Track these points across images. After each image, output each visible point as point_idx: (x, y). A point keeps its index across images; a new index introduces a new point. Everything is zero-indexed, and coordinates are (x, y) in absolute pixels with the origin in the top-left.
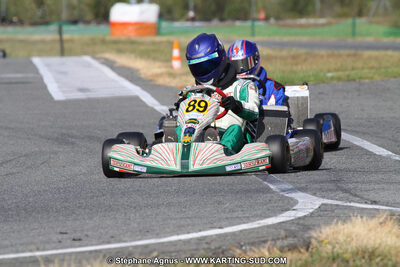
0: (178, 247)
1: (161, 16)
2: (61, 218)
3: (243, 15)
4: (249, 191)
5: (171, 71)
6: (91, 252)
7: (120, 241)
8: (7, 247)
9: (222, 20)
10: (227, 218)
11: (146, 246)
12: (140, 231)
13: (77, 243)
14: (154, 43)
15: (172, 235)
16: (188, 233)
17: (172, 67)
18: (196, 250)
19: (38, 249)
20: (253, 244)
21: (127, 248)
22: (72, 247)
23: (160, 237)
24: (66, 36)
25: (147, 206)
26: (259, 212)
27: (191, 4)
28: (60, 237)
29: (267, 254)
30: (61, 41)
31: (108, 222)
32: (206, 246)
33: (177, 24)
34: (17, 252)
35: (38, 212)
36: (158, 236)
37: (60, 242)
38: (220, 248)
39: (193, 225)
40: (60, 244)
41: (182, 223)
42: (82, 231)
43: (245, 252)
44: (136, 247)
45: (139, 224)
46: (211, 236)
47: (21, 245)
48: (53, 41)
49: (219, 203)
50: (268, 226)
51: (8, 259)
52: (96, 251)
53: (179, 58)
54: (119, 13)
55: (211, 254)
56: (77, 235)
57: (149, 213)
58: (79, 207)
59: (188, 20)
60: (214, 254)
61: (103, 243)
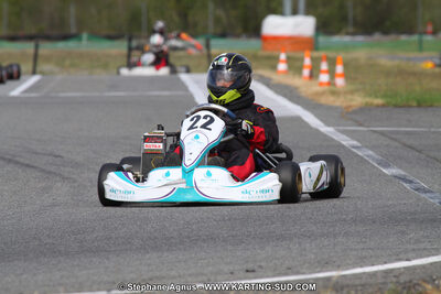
0: (363, 281)
1: (318, 29)
2: (229, 247)
3: (408, 28)
4: (434, 220)
5: (334, 89)
7: (298, 273)
9: (386, 32)
10: (414, 250)
11: (327, 279)
12: (319, 262)
13: (251, 274)
15: (354, 267)
16: (373, 265)
18: (384, 283)
22: (246, 279)
23: (343, 270)
24: (214, 51)
25: (322, 235)
27: (350, 17)
28: (231, 268)
30: (210, 56)
32: (394, 280)
33: (336, 39)
35: (204, 241)
36: (338, 267)
37: (232, 273)
38: (410, 281)
39: (377, 257)
40: (232, 276)
41: (364, 253)
42: (255, 261)
43: (438, 287)
45: (316, 254)
46: (399, 269)
47: (190, 275)
48: (200, 56)
49: (403, 233)
53: (343, 76)
55: (400, 288)
56: (250, 266)
57: (326, 243)
58: (248, 236)
59: (347, 34)
60: (404, 288)
61: (279, 274)
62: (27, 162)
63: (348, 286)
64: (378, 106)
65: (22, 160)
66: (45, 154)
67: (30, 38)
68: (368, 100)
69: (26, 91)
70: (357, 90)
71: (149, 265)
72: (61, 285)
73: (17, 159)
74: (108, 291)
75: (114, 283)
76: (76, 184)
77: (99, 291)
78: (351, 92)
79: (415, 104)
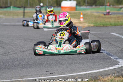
0: (83, 76)
1: (77, 5)
2: (47, 67)
3: (102, 4)
4: (104, 59)
5: (80, 22)
6: (56, 77)
7: (65, 74)
8: (30, 76)
9: (96, 6)
10: (98, 67)
11: (73, 76)
12: (71, 71)
13: (51, 75)
14: (75, 13)
15: (80, 72)
16: (86, 72)
17: (80, 20)
18: (88, 77)
19: (39, 77)
20: (106, 75)
21: (67, 76)
22: (50, 76)
25: (73, 63)
26: (108, 65)
27: (86, 1)
28: (46, 73)
29: (110, 78)
30: (46, 12)
31: (61, 68)
32: (91, 76)
33: (82, 7)
34: (33, 77)
35: (40, 65)
36: (76, 72)
37: (46, 74)
38: (95, 76)
39: (87, 69)
40: (46, 75)
41: (84, 68)
42: (53, 71)
43: (103, 78)
44: (70, 76)
45: (70, 69)
46: (93, 73)
47: (34, 75)
49: (95, 62)
50: (111, 70)
51: (30, 79)
52: (57, 77)
53: (83, 18)
54: (64, 4)
55: (92, 78)
57: (74, 65)
58: (52, 64)
59: (85, 6)
60: (94, 78)
61: (59, 75)
64: (92, 26)
68: (89, 25)
70: (87, 22)
71: (23, 72)
74: (11, 80)
75: (13, 77)
76: (5, 49)
77: (8, 79)
78: (85, 23)
79: (102, 26)
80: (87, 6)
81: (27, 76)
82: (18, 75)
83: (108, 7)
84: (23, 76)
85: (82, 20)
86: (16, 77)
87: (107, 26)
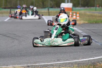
0: (84, 62)
1: (73, 6)
2: (54, 55)
3: (93, 6)
4: (99, 49)
6: (62, 63)
7: (69, 61)
8: (41, 62)
9: (88, 7)
10: (95, 55)
11: (76, 62)
12: (74, 58)
13: (59, 61)
16: (86, 59)
18: (88, 63)
19: (49, 62)
21: (71, 62)
22: (57, 62)
23: (79, 60)
24: (50, 11)
25: (74, 52)
30: (49, 12)
31: (65, 56)
32: (91, 62)
33: (77, 8)
34: (44, 63)
35: (48, 53)
36: (78, 59)
38: (94, 62)
39: (87, 57)
40: (54, 61)
41: (84, 56)
43: (100, 64)
44: (73, 62)
45: (73, 56)
46: (92, 60)
47: (45, 61)
48: (47, 12)
49: (92, 51)
52: (64, 63)
55: (92, 64)
56: (58, 59)
57: (75, 54)
58: (58, 52)
59: (80, 7)
60: (93, 64)
61: (65, 61)
62: (8, 36)
63: (80, 63)
64: (86, 23)
65: (7, 35)
66: (12, 34)
67: (9, 8)
68: (84, 22)
69: (8, 20)
71: (36, 59)
72: (16, 63)
73: (6, 35)
74: (27, 65)
75: (28, 63)
76: (19, 41)
77: (25, 64)
78: (81, 20)
79: (95, 23)
80: (81, 7)
81: (39, 62)
82: (32, 61)
83: (98, 8)
84: (36, 62)
85: (78, 18)
86: (30, 63)
87: (98, 23)
